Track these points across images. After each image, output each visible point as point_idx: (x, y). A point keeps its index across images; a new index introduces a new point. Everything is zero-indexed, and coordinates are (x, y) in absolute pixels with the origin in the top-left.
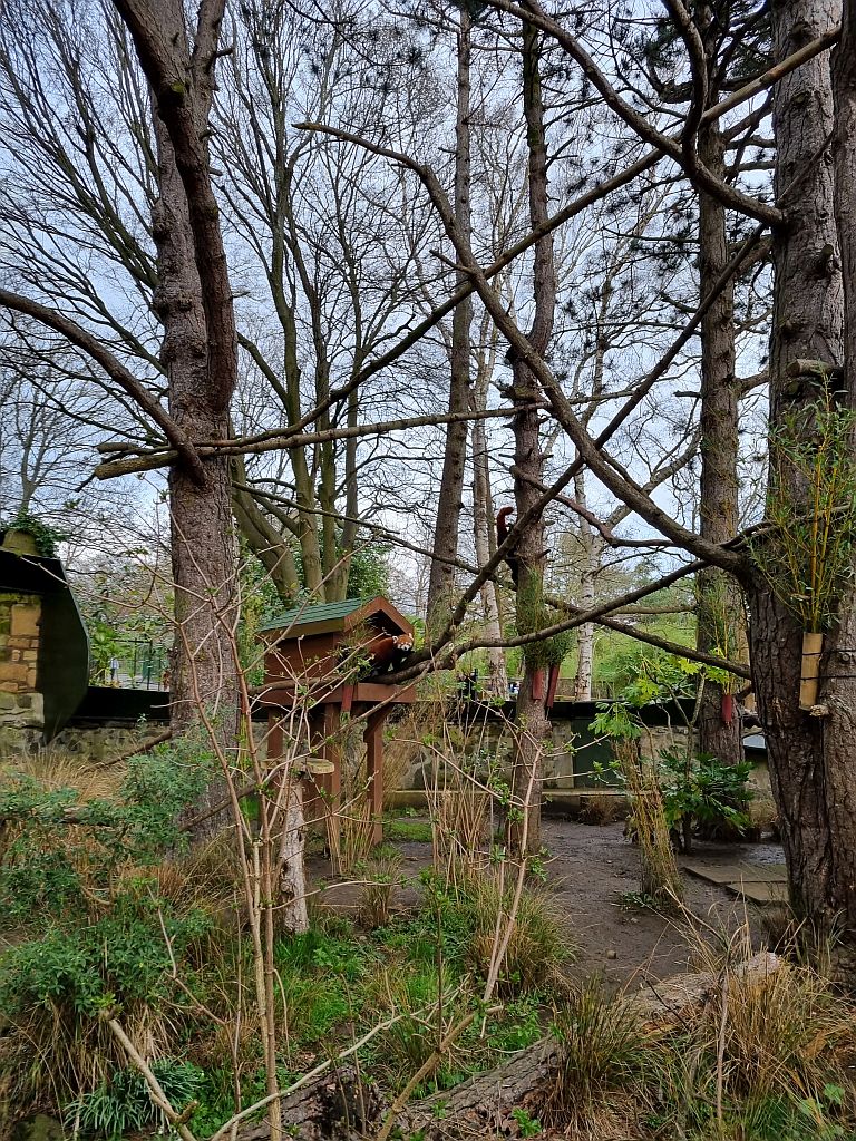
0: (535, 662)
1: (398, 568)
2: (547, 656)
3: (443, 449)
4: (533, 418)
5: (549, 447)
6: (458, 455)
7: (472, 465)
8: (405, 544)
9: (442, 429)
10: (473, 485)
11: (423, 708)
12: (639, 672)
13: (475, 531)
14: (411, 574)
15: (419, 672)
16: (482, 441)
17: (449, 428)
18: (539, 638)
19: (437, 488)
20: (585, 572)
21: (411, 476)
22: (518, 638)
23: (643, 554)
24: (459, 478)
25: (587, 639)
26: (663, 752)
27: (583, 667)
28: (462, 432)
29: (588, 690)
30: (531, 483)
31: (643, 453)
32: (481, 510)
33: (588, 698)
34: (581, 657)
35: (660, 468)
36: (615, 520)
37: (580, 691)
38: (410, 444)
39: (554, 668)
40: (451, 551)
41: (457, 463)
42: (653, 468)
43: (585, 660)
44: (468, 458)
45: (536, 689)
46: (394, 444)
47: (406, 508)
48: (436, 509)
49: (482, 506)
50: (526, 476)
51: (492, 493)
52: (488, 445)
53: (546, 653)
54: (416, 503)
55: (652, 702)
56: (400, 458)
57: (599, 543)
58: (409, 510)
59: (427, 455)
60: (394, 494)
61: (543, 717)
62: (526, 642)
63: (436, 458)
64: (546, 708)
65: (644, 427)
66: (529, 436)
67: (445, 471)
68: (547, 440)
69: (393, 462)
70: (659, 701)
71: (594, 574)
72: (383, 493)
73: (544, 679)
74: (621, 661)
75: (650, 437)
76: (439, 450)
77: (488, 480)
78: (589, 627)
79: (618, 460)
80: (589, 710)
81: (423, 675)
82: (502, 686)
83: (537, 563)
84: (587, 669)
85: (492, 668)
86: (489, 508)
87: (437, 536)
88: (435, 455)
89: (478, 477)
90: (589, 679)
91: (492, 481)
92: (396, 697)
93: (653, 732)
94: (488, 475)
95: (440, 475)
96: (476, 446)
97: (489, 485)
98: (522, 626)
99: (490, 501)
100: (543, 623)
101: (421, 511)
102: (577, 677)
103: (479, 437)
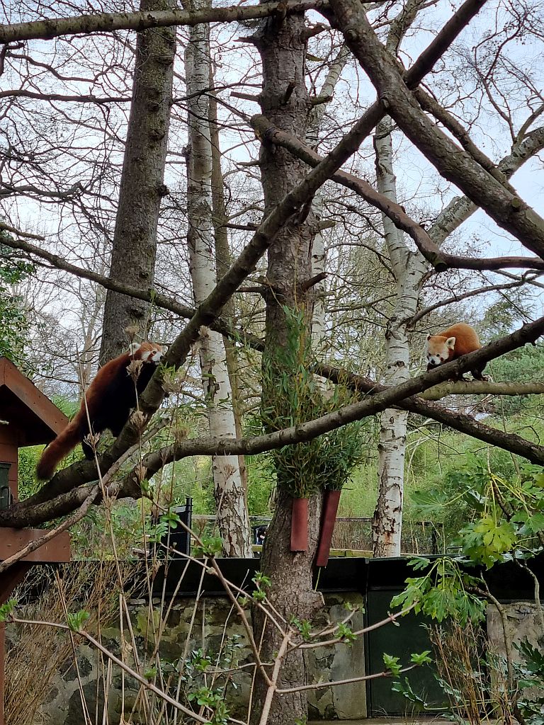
0: (296, 484)
1: (47, 310)
2: (318, 471)
3: (130, 82)
4: (296, 26)
5: (329, 84)
6: (158, 93)
7: (185, 115)
8: (57, 263)
9: (127, 44)
10: (186, 153)
11: (84, 573)
12: (484, 500)
13: (191, 239)
14: (69, 322)
15: (76, 504)
16: (204, 69)
17: (142, 42)
18: (301, 437)
19: (118, 158)
20: (393, 319)
21: (67, 133)
22: (263, 438)
23: (498, 288)
24: (158, 138)
25: (397, 443)
26: (526, 646)
27: (388, 496)
28: (166, 50)
29: (396, 538)
30: (291, 148)
31: (499, 101)
32: (202, 200)
33: (395, 552)
34: (384, 477)
35: (530, 129)
36: (448, 223)
37: (382, 538)
38: (67, 71)
39: (330, 493)
40: (144, 277)
41: (155, 109)
42: (517, 128)
43: (390, 482)
44: (176, 101)
45: (297, 532)
46: (34, 70)
47: (58, 194)
48: (116, 197)
49: (203, 193)
50: (281, 135)
51: (224, 170)
52: (217, 78)
53: (316, 465)
54: (78, 185)
55: (508, 557)
56: (48, 98)
57: (420, 265)
58: (64, 198)
59: (98, 93)
60: (36, 167)
61: (309, 584)
62: (278, 444)
63: (116, 100)
64: (314, 569)
65: (503, 51)
66: (289, 62)
67: (134, 124)
68: (326, 71)
69: (32, 104)
70: (519, 554)
71: (409, 323)
72: (14, 164)
73: (313, 514)
74: (455, 482)
75: (514, 71)
76: (121, 83)
77: (215, 144)
78: (399, 421)
79: (455, 113)
80: (396, 573)
81: (84, 508)
82: (238, 531)
83: (301, 297)
84: (394, 499)
85: (219, 498)
86: (218, 197)
87: (116, 248)
88: (114, 95)
89: (196, 138)
90: (398, 517)
91: (222, 148)
92: (32, 549)
93: (510, 611)
94: (214, 134)
95: (123, 133)
96: (192, 78)
97: (217, 154)
98: (272, 416)
99: (219, 183)
100: (309, 410)
101: (87, 201)
102: (377, 514)
103: (198, 62)
